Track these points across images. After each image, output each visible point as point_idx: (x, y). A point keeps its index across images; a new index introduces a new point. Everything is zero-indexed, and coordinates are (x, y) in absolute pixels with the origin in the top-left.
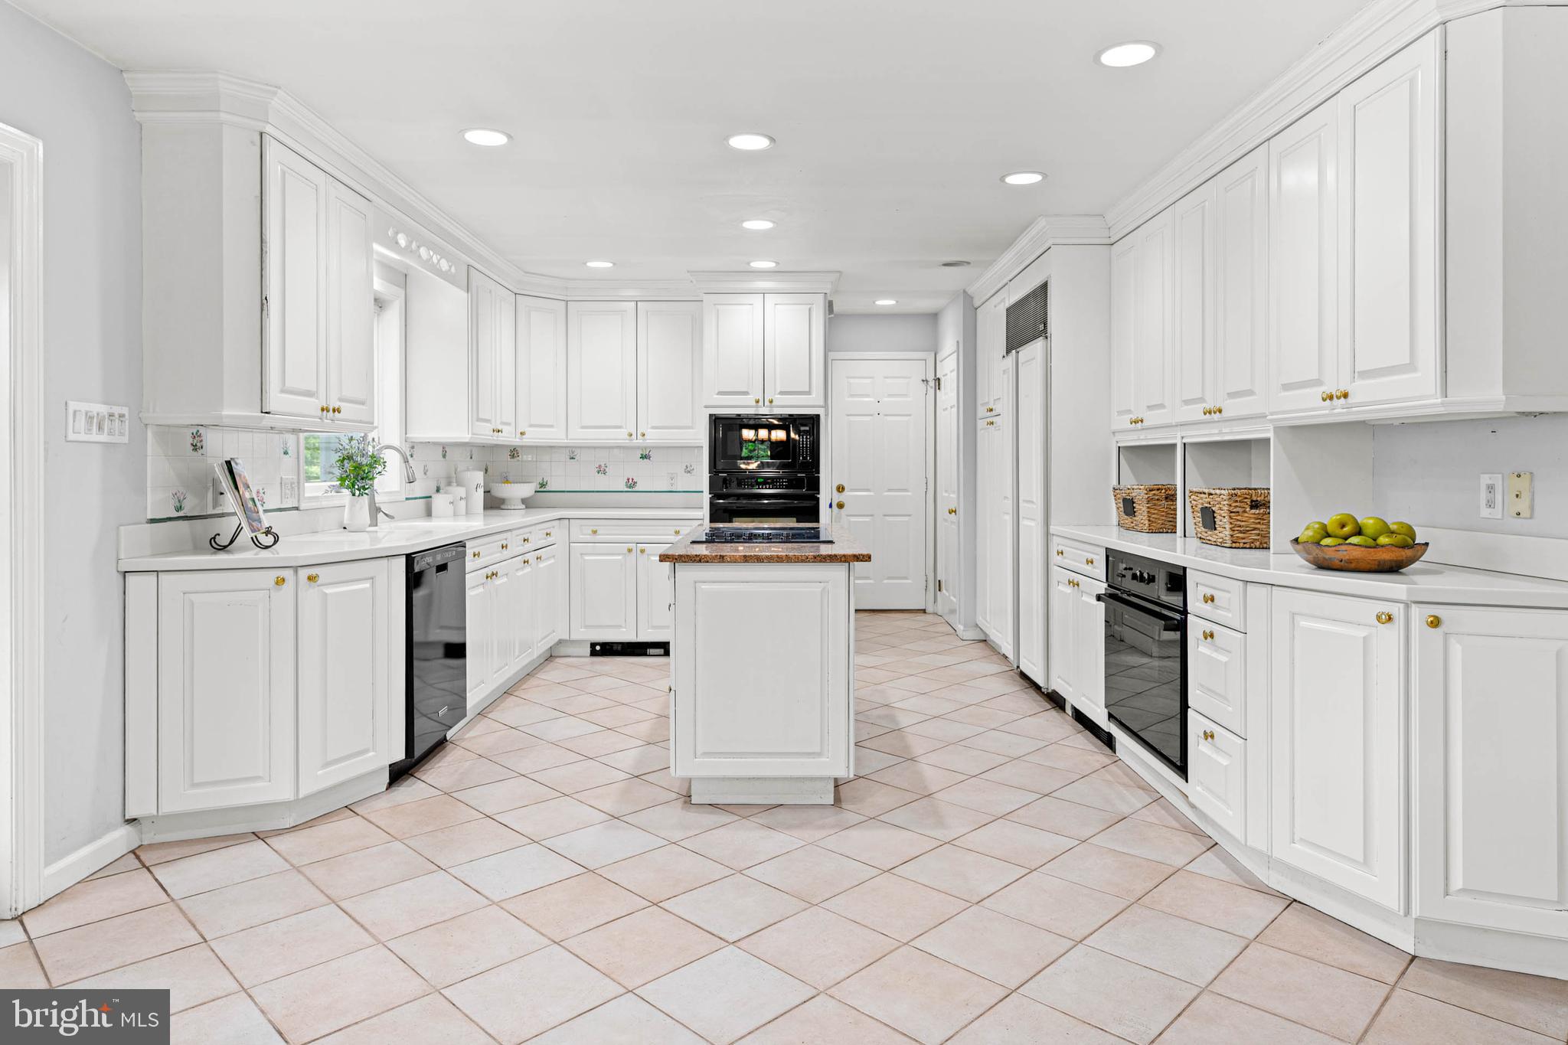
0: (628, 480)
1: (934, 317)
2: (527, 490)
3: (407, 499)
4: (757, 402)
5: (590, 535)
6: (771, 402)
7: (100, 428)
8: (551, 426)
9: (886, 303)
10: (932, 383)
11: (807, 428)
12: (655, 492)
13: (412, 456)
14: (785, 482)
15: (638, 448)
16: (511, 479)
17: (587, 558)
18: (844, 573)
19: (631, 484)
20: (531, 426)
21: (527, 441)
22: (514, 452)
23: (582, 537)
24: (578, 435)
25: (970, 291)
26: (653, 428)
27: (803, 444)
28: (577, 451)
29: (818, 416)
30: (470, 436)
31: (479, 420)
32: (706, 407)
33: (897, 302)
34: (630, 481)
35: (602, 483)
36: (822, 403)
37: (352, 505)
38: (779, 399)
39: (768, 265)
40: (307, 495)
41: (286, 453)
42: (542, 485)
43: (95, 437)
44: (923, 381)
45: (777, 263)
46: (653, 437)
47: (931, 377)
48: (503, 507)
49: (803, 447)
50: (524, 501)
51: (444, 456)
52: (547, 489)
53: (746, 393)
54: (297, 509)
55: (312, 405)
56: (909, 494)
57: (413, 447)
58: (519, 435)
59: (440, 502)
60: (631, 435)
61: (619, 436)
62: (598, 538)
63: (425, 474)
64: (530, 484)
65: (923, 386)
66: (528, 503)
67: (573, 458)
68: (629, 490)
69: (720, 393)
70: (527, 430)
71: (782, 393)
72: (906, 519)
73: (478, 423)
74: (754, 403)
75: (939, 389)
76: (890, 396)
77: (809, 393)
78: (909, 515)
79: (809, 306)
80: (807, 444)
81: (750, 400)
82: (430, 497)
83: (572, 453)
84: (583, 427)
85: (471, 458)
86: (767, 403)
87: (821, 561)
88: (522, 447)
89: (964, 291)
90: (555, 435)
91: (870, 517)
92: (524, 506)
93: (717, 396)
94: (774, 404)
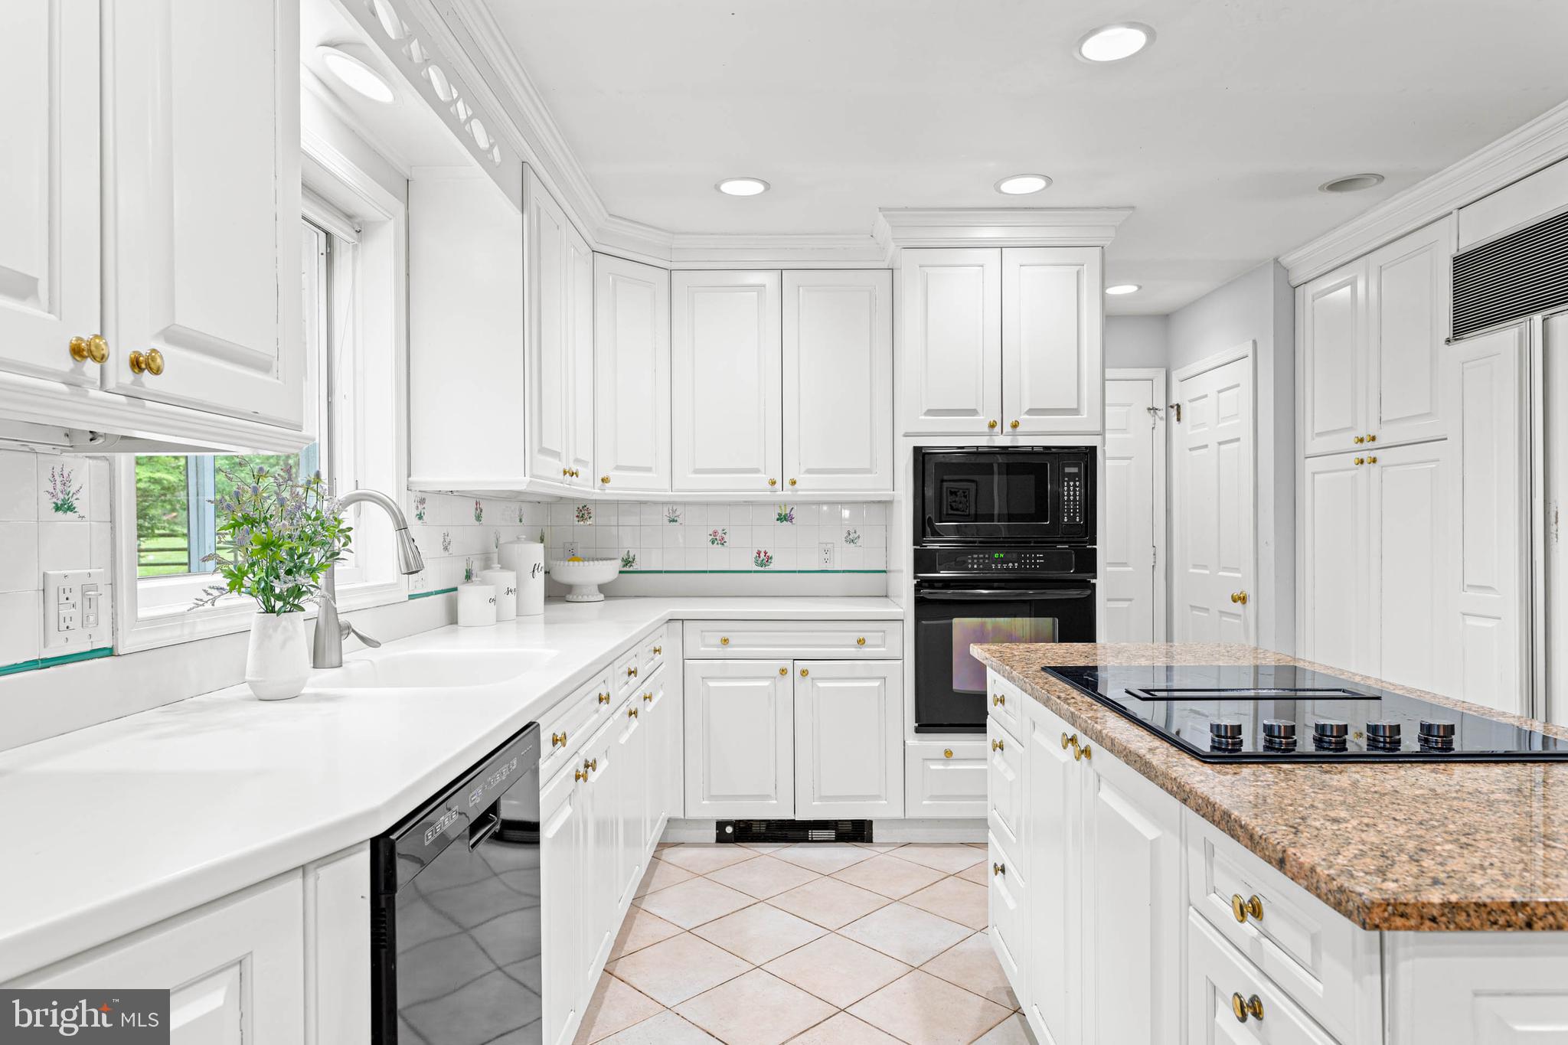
0: (759, 553)
1: (1165, 320)
2: (607, 571)
3: (412, 597)
4: (992, 426)
5: (718, 646)
6: (1015, 426)
8: (649, 470)
9: (1121, 291)
10: (1162, 414)
11: (1075, 470)
12: (800, 572)
13: (420, 517)
14: (1040, 558)
15: (774, 504)
16: (579, 554)
17: (712, 684)
19: (764, 560)
20: (618, 468)
21: (611, 492)
22: (583, 512)
23: (704, 651)
24: (690, 484)
25: (1287, 260)
26: (809, 471)
27: (1069, 495)
28: (680, 510)
29: (1094, 449)
30: (528, 478)
31: (543, 451)
32: (906, 435)
33: (1140, 287)
34: (762, 555)
35: (718, 559)
36: (1098, 427)
37: (264, 636)
38: (1028, 423)
40: (143, 613)
41: (63, 508)
42: (627, 562)
44: (1149, 409)
46: (809, 486)
47: (1161, 404)
48: (570, 597)
49: (1069, 499)
50: (602, 588)
51: (478, 518)
52: (635, 567)
53: (973, 412)
54: (110, 652)
56: (1130, 569)
57: (422, 501)
58: (598, 483)
59: (471, 599)
60: (773, 483)
61: (755, 486)
62: (729, 651)
63: (446, 549)
64: (613, 562)
65: (1148, 416)
66: (608, 591)
67: (674, 521)
68: (760, 569)
69: (930, 412)
70: (612, 474)
71: (1031, 412)
72: (1125, 604)
73: (542, 457)
74: (986, 429)
75: (1179, 420)
77: (1075, 411)
78: (1130, 600)
79: (1078, 269)
80: (1075, 495)
81: (980, 423)
82: (455, 589)
83: (673, 512)
84: (697, 471)
85: (521, 521)
86: (1007, 428)
88: (596, 502)
89: (1276, 261)
90: (652, 484)
92: (601, 597)
93: (923, 417)
94: (1019, 429)
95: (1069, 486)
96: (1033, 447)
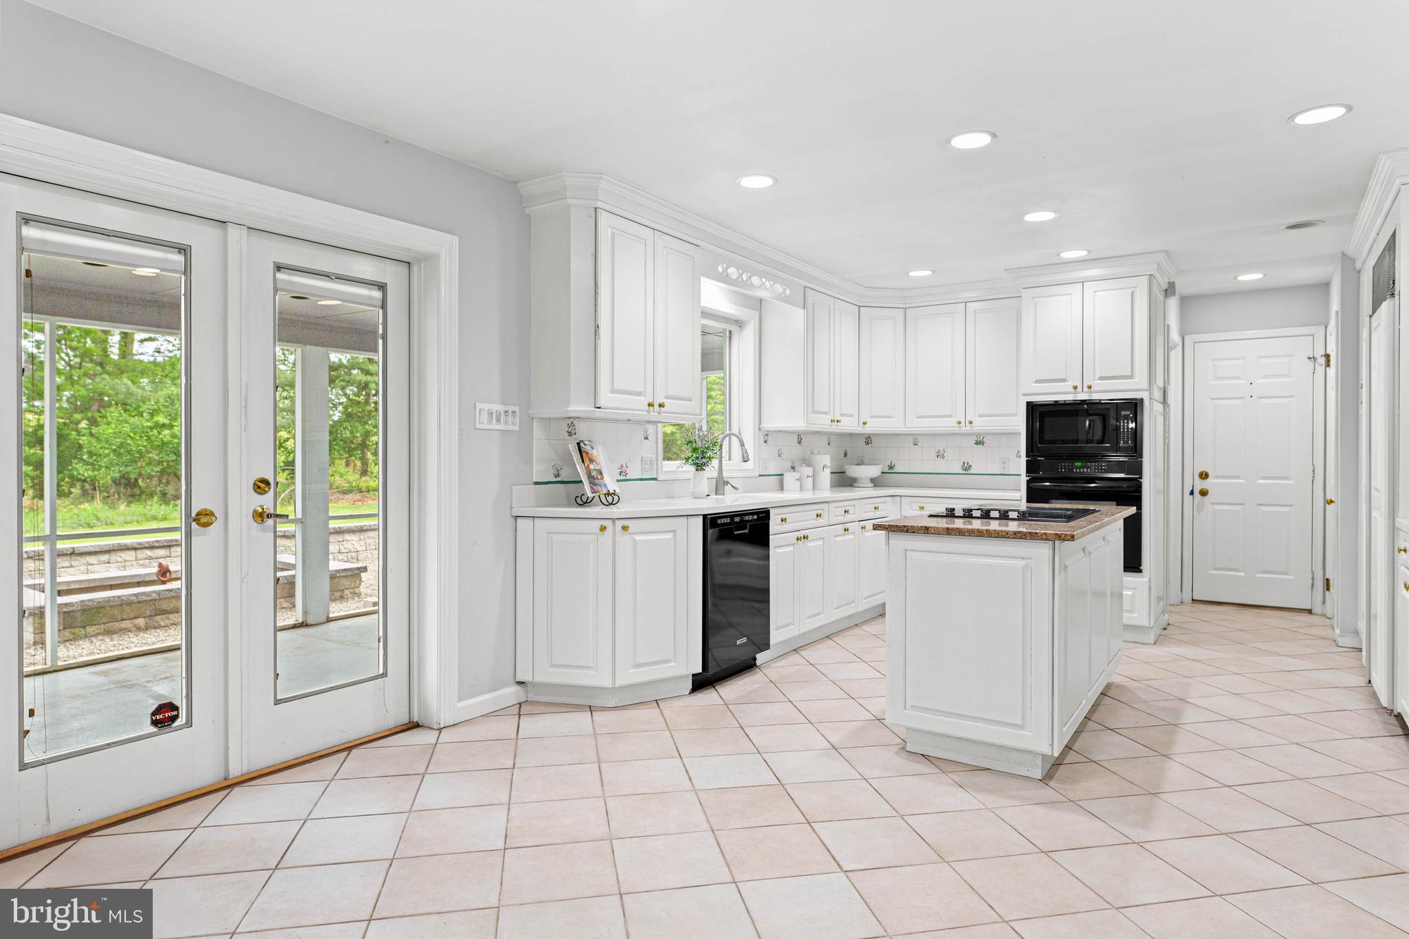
0: (964, 463)
2: (873, 471)
3: (760, 476)
4: (1075, 388)
6: (1090, 387)
7: (498, 420)
8: (891, 417)
9: (1250, 277)
10: (1322, 361)
11: (1129, 413)
12: (988, 474)
13: (766, 442)
14: (1104, 466)
15: (972, 434)
16: (865, 461)
18: (1047, 550)
19: (967, 467)
20: (873, 417)
21: (868, 429)
22: (868, 440)
24: (916, 425)
25: (1349, 252)
26: (980, 416)
27: (1124, 428)
28: (920, 438)
29: (1141, 400)
30: (805, 425)
31: (814, 412)
32: (1024, 395)
33: (1265, 275)
34: (966, 464)
35: (941, 466)
36: (1145, 386)
37: (695, 478)
38: (1099, 385)
39: (1081, 254)
40: (664, 470)
41: (646, 438)
42: (891, 467)
43: (495, 426)
44: (1309, 358)
45: (1089, 251)
46: (980, 425)
47: (1320, 354)
48: (855, 485)
49: (1125, 431)
50: (872, 480)
51: (800, 442)
52: (895, 470)
53: (1064, 380)
54: (656, 479)
55: (642, 402)
56: (1291, 482)
57: (767, 435)
58: (861, 424)
59: (790, 478)
60: (960, 423)
61: (949, 425)
62: (923, 513)
63: (779, 456)
64: (878, 466)
65: (1310, 364)
66: (876, 483)
67: (916, 444)
68: (964, 472)
69: (1038, 381)
70: (869, 420)
71: (1101, 378)
72: (1286, 509)
73: (815, 415)
74: (1072, 390)
75: (1329, 366)
76: (1265, 377)
77: (1131, 377)
78: (1291, 506)
79: (1132, 290)
80: (1129, 428)
81: (1067, 387)
82: (783, 475)
83: (916, 439)
84: (918, 417)
85: (829, 444)
86: (1086, 389)
87: (1021, 538)
88: (875, 435)
89: (1342, 255)
90: (893, 425)
91: (1241, 506)
92: (872, 485)
93: (1034, 384)
94: (1092, 389)
95: (1124, 422)
96: (1100, 400)
